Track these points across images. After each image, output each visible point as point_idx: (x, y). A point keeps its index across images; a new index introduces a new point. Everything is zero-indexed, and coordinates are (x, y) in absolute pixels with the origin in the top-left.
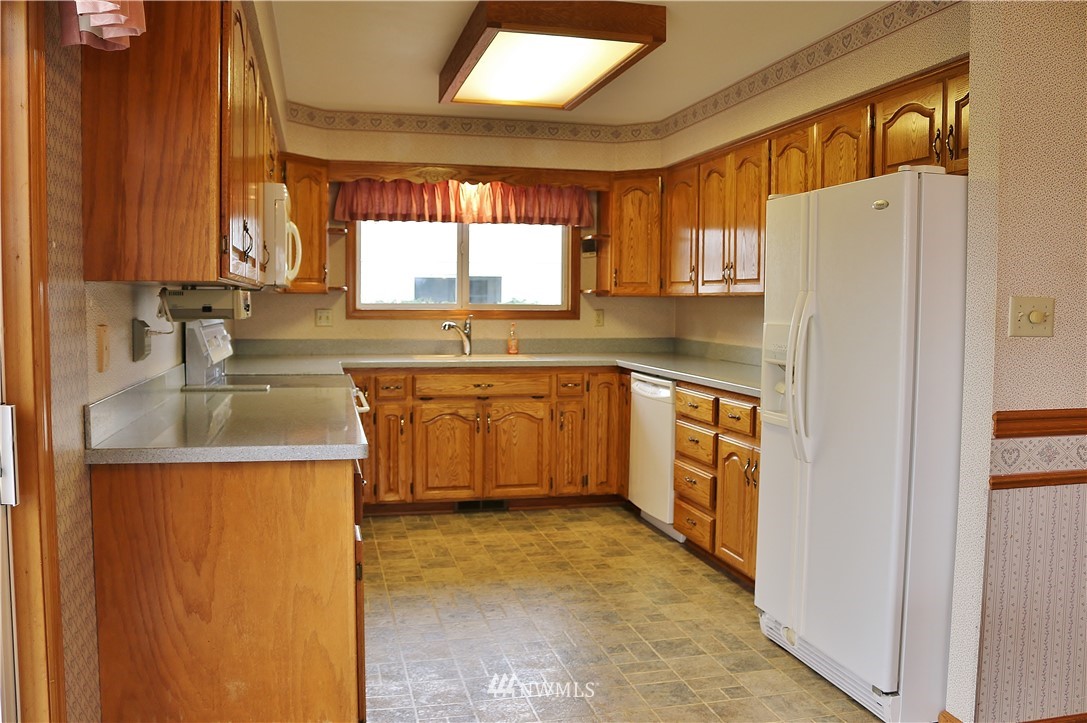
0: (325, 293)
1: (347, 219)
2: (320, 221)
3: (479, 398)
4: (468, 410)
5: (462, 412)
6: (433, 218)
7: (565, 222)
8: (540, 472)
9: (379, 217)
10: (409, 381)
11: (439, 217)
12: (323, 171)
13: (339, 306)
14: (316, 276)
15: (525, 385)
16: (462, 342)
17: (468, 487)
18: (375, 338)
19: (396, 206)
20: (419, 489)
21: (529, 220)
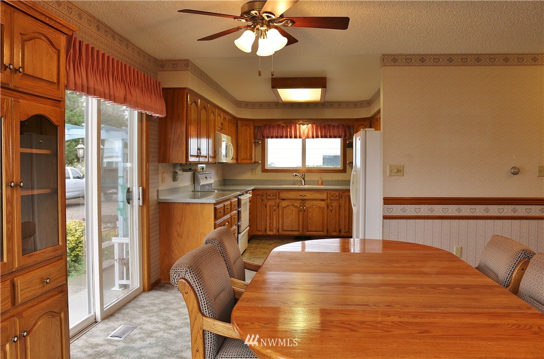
0: (252, 164)
1: (262, 138)
2: (250, 140)
3: (302, 200)
4: (297, 204)
5: (295, 205)
6: (291, 137)
7: (340, 137)
8: (323, 227)
9: (272, 137)
10: (277, 193)
11: (293, 136)
12: (251, 123)
13: (259, 168)
14: (249, 158)
15: (317, 196)
16: (301, 180)
17: (298, 231)
18: (271, 179)
19: (278, 133)
20: (280, 230)
21: (326, 137)
